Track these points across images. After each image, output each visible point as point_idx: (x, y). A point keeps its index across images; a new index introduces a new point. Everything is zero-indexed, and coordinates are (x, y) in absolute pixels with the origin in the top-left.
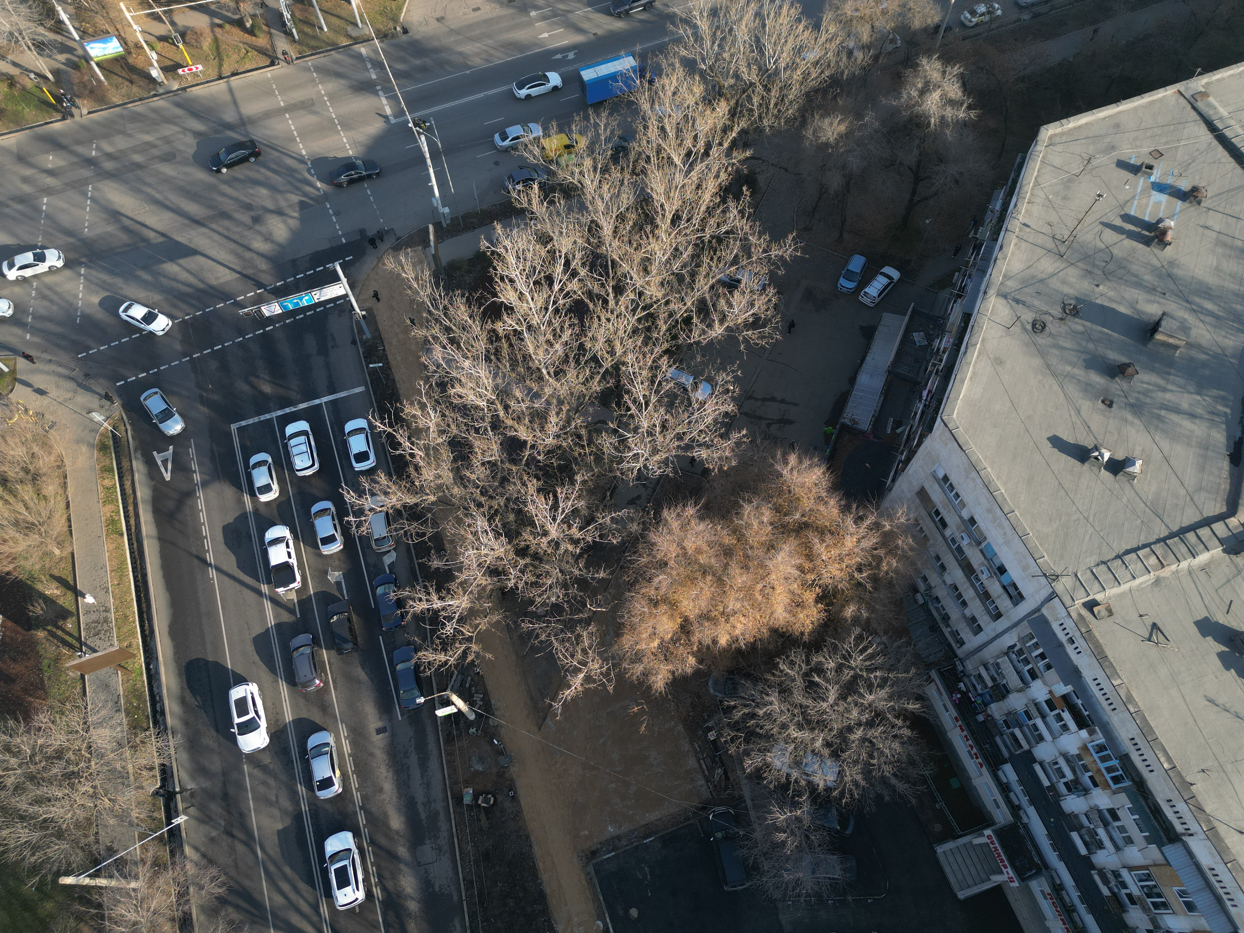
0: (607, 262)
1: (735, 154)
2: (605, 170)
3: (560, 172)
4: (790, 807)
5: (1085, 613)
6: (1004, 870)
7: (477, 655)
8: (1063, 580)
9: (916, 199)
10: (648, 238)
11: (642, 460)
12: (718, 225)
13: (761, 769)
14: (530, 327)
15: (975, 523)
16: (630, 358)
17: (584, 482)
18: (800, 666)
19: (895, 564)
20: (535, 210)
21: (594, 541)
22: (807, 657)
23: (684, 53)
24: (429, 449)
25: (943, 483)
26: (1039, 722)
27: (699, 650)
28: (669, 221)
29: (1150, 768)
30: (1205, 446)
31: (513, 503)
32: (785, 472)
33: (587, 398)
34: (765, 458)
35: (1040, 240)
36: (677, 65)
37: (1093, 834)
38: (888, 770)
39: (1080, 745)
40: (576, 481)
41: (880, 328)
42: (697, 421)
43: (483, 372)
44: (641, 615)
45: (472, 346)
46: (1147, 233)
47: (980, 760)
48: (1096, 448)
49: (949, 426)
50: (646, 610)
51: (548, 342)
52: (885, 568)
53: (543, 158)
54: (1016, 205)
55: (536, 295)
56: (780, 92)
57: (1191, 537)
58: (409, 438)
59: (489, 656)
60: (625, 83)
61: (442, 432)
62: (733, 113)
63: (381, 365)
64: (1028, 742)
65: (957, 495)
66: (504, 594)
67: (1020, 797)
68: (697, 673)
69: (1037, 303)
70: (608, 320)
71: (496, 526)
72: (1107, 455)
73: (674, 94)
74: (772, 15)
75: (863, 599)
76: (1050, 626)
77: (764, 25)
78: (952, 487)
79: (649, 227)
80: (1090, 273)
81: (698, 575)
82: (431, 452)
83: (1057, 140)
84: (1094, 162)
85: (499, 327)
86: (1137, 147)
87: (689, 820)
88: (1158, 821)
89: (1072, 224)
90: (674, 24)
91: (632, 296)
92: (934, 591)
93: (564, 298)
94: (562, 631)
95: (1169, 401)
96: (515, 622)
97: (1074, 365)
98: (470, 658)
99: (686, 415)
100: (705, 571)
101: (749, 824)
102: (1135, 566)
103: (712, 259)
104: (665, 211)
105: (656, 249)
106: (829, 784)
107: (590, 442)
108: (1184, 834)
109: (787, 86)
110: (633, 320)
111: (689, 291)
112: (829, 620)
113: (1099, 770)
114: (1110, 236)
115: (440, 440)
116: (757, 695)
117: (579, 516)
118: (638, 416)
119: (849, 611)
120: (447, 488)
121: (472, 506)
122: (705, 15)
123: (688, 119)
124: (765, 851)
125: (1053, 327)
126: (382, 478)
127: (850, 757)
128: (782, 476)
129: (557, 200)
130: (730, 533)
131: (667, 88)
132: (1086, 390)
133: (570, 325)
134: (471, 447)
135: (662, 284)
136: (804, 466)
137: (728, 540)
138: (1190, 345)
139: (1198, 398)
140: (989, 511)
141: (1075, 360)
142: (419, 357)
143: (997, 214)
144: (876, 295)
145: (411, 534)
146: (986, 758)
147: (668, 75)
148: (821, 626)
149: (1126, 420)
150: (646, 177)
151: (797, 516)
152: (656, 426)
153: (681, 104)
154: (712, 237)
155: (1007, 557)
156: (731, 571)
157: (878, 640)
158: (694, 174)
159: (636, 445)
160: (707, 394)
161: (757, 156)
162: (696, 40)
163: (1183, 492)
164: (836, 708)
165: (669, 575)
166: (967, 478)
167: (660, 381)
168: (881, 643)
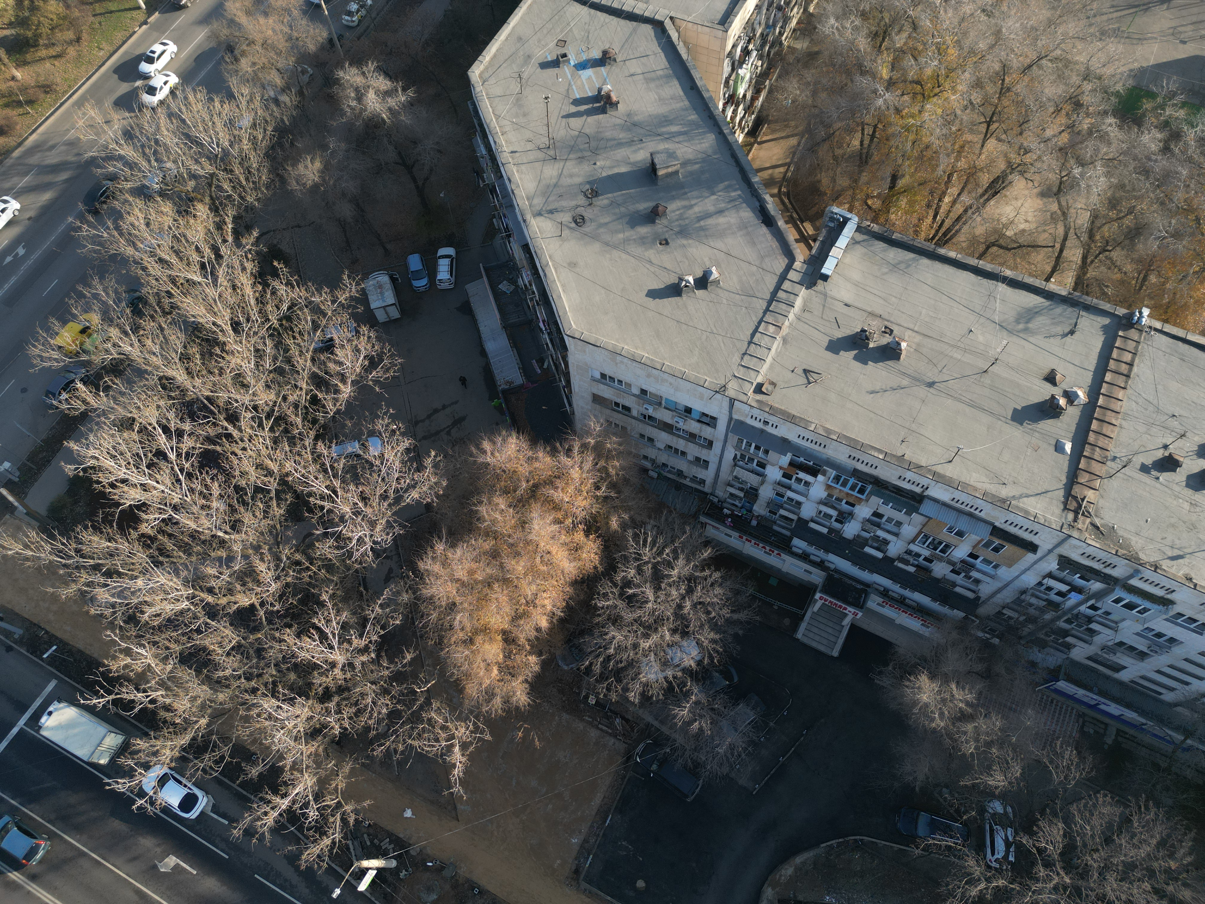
0: (202, 402)
1: (244, 241)
2: (136, 329)
3: (93, 357)
4: (685, 699)
5: (759, 397)
6: (846, 612)
7: (356, 812)
8: (730, 385)
9: (420, 183)
10: (223, 358)
11: (367, 540)
12: (277, 307)
13: (644, 691)
14: (175, 508)
15: (646, 391)
16: (289, 466)
17: (332, 597)
18: (611, 592)
19: (618, 464)
20: (96, 405)
21: (380, 637)
22: (612, 582)
23: (129, 185)
24: (165, 683)
25: (603, 381)
26: (790, 494)
27: (532, 646)
28: (231, 332)
29: (874, 466)
30: (743, 226)
31: (283, 664)
32: (489, 460)
33: (278, 526)
34: (466, 461)
35: (532, 156)
36: (131, 199)
37: (876, 538)
38: (726, 612)
39: (824, 487)
40: (325, 601)
41: (472, 300)
42: (388, 474)
43: (162, 578)
44: (466, 660)
45: (133, 564)
46: (598, 105)
47: (776, 552)
48: (681, 279)
49: (576, 336)
50: (467, 652)
51: (203, 507)
52: (614, 472)
53: (66, 356)
54: (495, 142)
55: (158, 476)
56: (243, 167)
57: (781, 294)
58: (138, 690)
59: (366, 803)
60: (94, 243)
61: (165, 660)
62: (215, 209)
63: (54, 648)
64: (794, 513)
65: (620, 382)
66: (338, 743)
67: (818, 554)
68: (544, 665)
69: (564, 203)
70: (244, 449)
71: (284, 695)
72: (691, 279)
73: (148, 225)
75: (617, 507)
76: (746, 424)
77: (183, 121)
78: (612, 379)
79: (217, 348)
80: (583, 158)
81: (486, 590)
82: (169, 683)
83: (486, 75)
84: (525, 76)
85: (145, 528)
86: (544, 46)
87: (625, 777)
88: (904, 496)
89: (543, 130)
90: (99, 167)
91: (249, 415)
92: (657, 461)
93: (187, 460)
94: (412, 728)
95: (700, 212)
96: (368, 757)
97: (623, 231)
98: (352, 821)
99: (375, 476)
100: (488, 583)
101: (668, 738)
102: (765, 341)
103: (294, 338)
104: (220, 326)
105: (239, 361)
106: (698, 658)
107: (311, 560)
108: (923, 492)
109: (244, 159)
110: (266, 433)
111: (295, 376)
112: (605, 541)
113: (848, 494)
114: (576, 123)
115: (169, 667)
116: (599, 641)
117: (352, 627)
118: (335, 508)
119: (614, 524)
120: (211, 701)
121: (248, 697)
122: (122, 142)
123: (178, 238)
124: (693, 747)
125: (588, 214)
126: (140, 744)
127: (695, 626)
128: (489, 465)
129: (110, 383)
130: (484, 538)
131: (137, 223)
132: (644, 243)
133: (212, 479)
134: (204, 649)
135: (268, 387)
136: (499, 444)
137: (488, 545)
138: (684, 164)
139: (716, 197)
140: (649, 376)
141: (620, 227)
142: (87, 612)
143: (488, 157)
144: (449, 277)
145: (211, 767)
146: (778, 547)
147: (129, 213)
148: (603, 551)
149: (684, 246)
150: (179, 309)
151: (524, 485)
152: (357, 504)
153: (161, 230)
154: (280, 320)
155: (684, 399)
156: (508, 567)
157: (649, 527)
158: (222, 280)
159: (353, 532)
160: (379, 446)
161: (265, 230)
162: (131, 169)
163: (754, 269)
164: (659, 600)
165: (463, 610)
166: (617, 364)
167: (330, 466)
168: (653, 528)
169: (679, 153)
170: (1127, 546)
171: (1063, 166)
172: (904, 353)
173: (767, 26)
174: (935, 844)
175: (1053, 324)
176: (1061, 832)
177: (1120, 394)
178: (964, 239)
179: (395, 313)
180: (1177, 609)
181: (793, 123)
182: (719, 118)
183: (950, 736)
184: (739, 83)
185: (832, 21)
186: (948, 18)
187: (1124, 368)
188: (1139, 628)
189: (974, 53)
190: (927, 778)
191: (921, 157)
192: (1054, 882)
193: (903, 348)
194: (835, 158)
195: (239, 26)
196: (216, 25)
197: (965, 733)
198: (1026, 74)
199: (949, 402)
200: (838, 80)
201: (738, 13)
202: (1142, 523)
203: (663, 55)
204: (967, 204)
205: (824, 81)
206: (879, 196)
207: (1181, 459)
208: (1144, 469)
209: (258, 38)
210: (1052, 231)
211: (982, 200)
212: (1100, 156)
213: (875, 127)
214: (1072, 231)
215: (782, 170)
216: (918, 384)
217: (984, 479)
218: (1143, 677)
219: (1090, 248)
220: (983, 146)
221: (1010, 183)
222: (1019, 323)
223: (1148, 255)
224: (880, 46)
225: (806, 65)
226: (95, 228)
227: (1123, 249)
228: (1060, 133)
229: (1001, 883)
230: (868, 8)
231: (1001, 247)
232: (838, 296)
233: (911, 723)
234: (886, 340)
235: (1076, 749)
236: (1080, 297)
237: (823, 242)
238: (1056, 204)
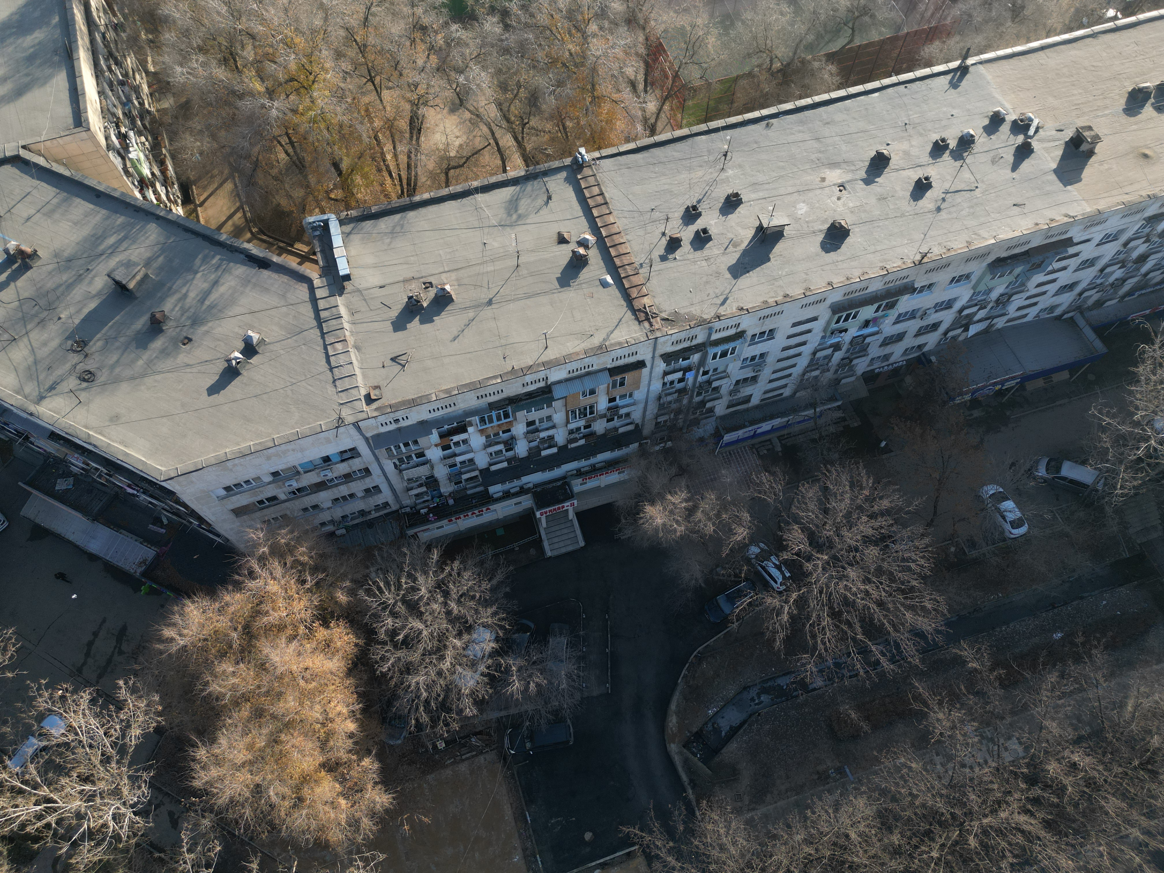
4: (509, 675)
5: (375, 405)
6: (566, 508)
8: (344, 414)
11: (123, 810)
13: (474, 700)
15: (278, 472)
18: (386, 651)
19: (304, 549)
22: (379, 643)
25: (232, 492)
26: (459, 459)
27: (357, 753)
29: (500, 392)
30: (246, 282)
32: (182, 643)
34: (160, 662)
37: (543, 440)
38: (486, 585)
39: (479, 434)
41: (37, 521)
42: (92, 738)
44: (309, 819)
46: (16, 265)
47: (484, 509)
48: (229, 361)
49: (172, 476)
50: (304, 812)
52: (306, 558)
57: (323, 314)
64: (474, 470)
65: (247, 482)
67: (515, 485)
68: (380, 757)
69: (59, 372)
72: (237, 354)
75: (333, 583)
76: (382, 433)
78: (238, 485)
80: (42, 321)
81: (277, 748)
87: (514, 775)
88: (537, 396)
92: (335, 519)
95: (197, 295)
97: (139, 357)
99: (80, 750)
100: (274, 741)
101: (520, 715)
102: (342, 359)
106: (493, 638)
108: (546, 382)
112: (347, 618)
113: (499, 425)
114: (8, 294)
116: (408, 696)
118: (62, 813)
119: (342, 597)
124: (543, 703)
125: (91, 365)
127: (472, 616)
128: (186, 646)
130: (237, 709)
132: (168, 355)
136: (180, 622)
137: (245, 712)
138: (148, 263)
139: (200, 274)
140: (268, 458)
141: (133, 355)
146: (483, 505)
148: (352, 626)
149: (208, 332)
151: (235, 635)
152: (83, 790)
155: (316, 453)
156: (280, 712)
157: (373, 575)
159: (101, 817)
160: (60, 722)
163: (284, 309)
164: (429, 623)
165: (270, 783)
166: (231, 470)
167: (22, 783)
168: (377, 573)
169: (134, 258)
170: (692, 318)
171: (449, 81)
172: (452, 293)
173: (124, 105)
174: (741, 610)
175: (533, 200)
176: (800, 531)
177: (611, 219)
178: (425, 179)
180: (750, 333)
181: (216, 172)
182: (146, 206)
183: (693, 531)
184: (139, 166)
185: (179, 69)
186: (273, 14)
187: (599, 199)
188: (739, 364)
189: (316, 31)
190: (703, 572)
191: (343, 137)
192: (820, 566)
193: (449, 290)
194: (275, 178)
197: (700, 521)
198: (368, 27)
199: (512, 306)
200: (224, 114)
201: (86, 108)
202: (689, 295)
203: (44, 184)
204: (406, 151)
205: (213, 121)
206: (335, 187)
207: (678, 235)
208: (663, 258)
210: (479, 133)
211: (414, 142)
212: (468, 58)
213: (287, 134)
214: (492, 124)
215: (239, 215)
216: (481, 309)
217: (577, 342)
218: (766, 392)
219: (514, 129)
220: (381, 100)
221: (423, 116)
222: (511, 215)
223: (553, 110)
224: (237, 67)
225: (186, 118)
227: (535, 116)
228: (428, 57)
229: (794, 595)
230: (200, 42)
231: (455, 168)
232: (369, 285)
233: (664, 546)
234: (432, 293)
235: (766, 471)
236: (535, 169)
237: (322, 252)
238: (467, 112)
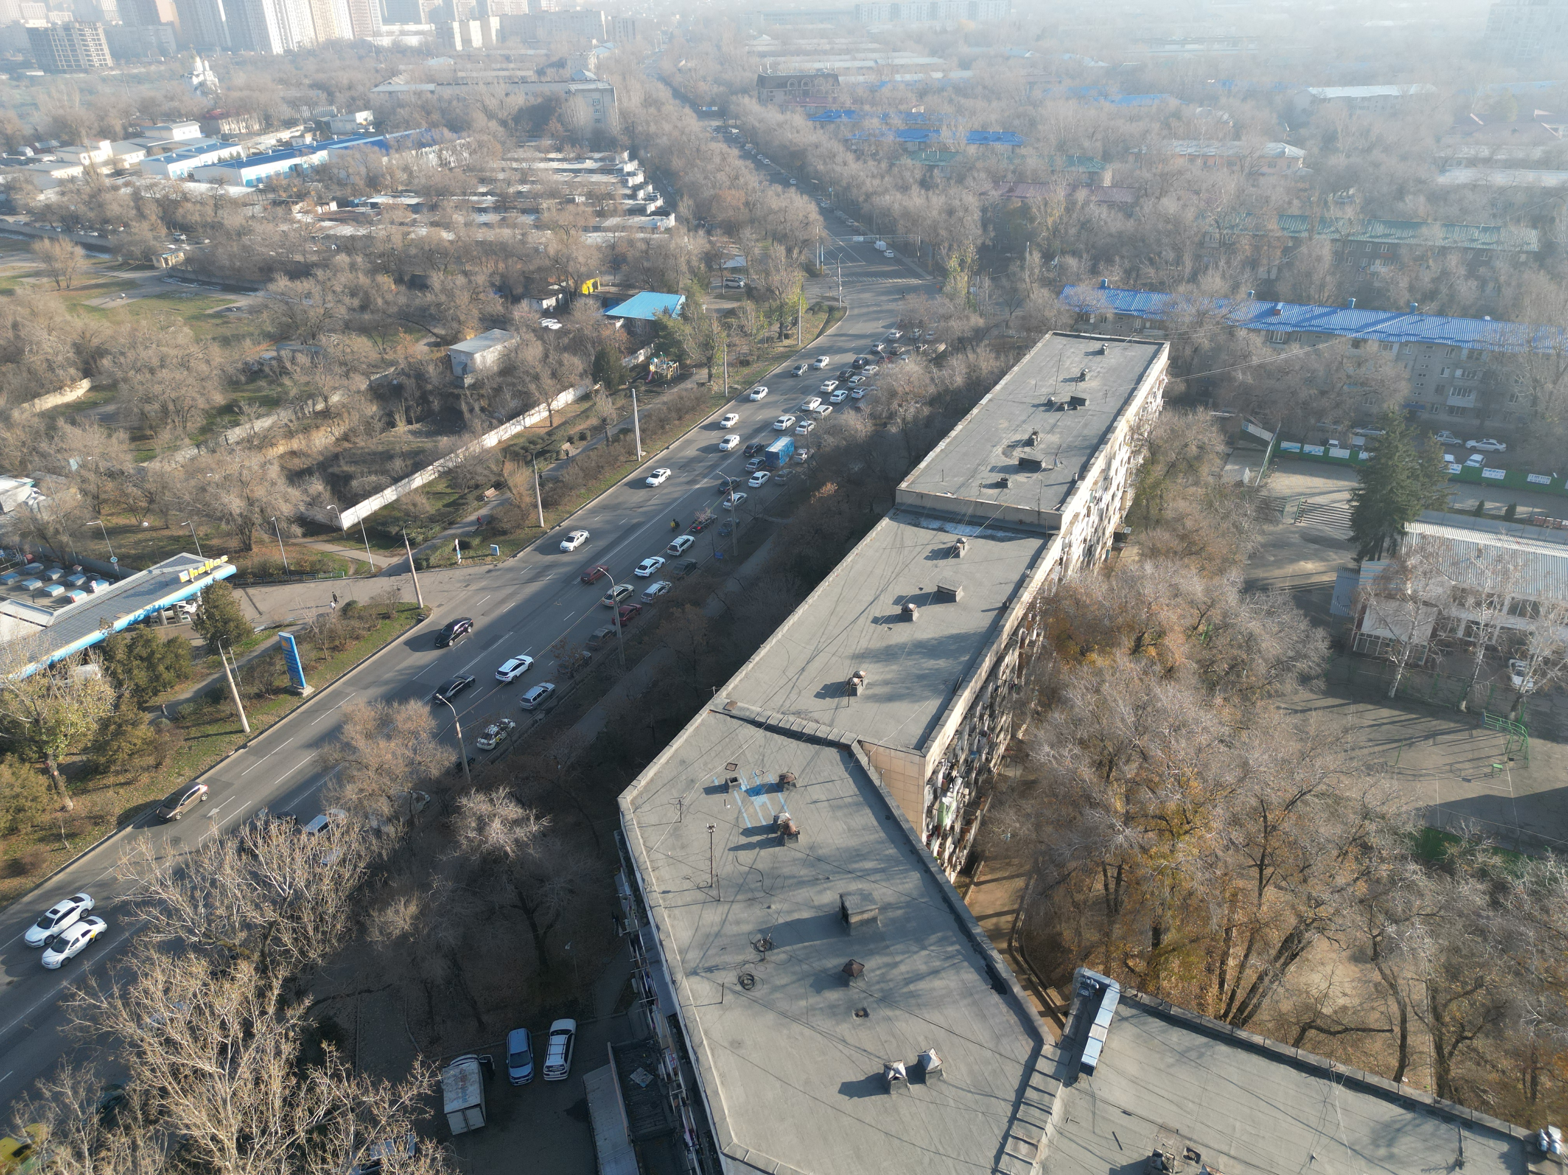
1: (289, 1013)
2: (97, 1146)
9: (541, 932)
12: (311, 1112)
23: (158, 938)
28: (234, 1152)
30: (967, 992)
35: (688, 897)
36: (155, 956)
41: (590, 1097)
46: (774, 835)
48: (888, 1068)
49: (738, 1156)
54: (643, 880)
56: (314, 913)
57: (1030, 1093)
60: (84, 1017)
62: (262, 969)
69: (728, 958)
72: (902, 1068)
73: (166, 991)
74: (260, 842)
77: (255, 857)
80: (754, 899)
83: (640, 801)
84: (686, 802)
86: (711, 770)
89: (705, 865)
90: (129, 914)
95: (908, 972)
97: (806, 997)
102: (1015, 1168)
103: (324, 1161)
104: (221, 1142)
109: (319, 902)
114: (746, 857)
122: (169, 883)
123: (200, 1009)
125: (759, 972)
131: (152, 989)
132: (834, 1014)
138: (884, 909)
139: (927, 952)
141: (802, 991)
143: (632, 898)
144: (561, 1061)
147: (146, 975)
149: (889, 1019)
150: (170, 1116)
153: (182, 998)
154: (309, 1132)
158: (244, 1071)
161: (321, 997)
162: (169, 916)
163: (989, 1054)
169: (876, 895)
171: (1371, 923)
173: (971, 752)
178: (1268, 1018)
179: (477, 1120)
181: (1016, 861)
182: (924, 853)
184: (945, 813)
185: (1047, 749)
186: (1182, 748)
189: (1221, 786)
191: (1185, 906)
194: (1076, 905)
195: (354, 750)
196: (326, 749)
198: (1290, 811)
200: (1064, 812)
201: (935, 738)
203: (851, 780)
204: (1261, 969)
205: (1048, 813)
206: (1141, 955)
209: (374, 762)
210: (1383, 1009)
211: (1278, 965)
212: (1415, 910)
213: (1120, 868)
214: (1409, 1008)
215: (1010, 918)
219: (1441, 1033)
220: (1260, 895)
221: (1309, 943)
222: (1378, 1146)
223: (1525, 1046)
224: (1108, 776)
225: (1023, 795)
226: (94, 995)
227: (1487, 1036)
228: (1355, 881)
230: (1086, 736)
231: (1320, 1029)
232: (1111, 1099)
234: (1193, 1170)
236: (1452, 1107)
237: (1076, 1017)
238: (1377, 972)
